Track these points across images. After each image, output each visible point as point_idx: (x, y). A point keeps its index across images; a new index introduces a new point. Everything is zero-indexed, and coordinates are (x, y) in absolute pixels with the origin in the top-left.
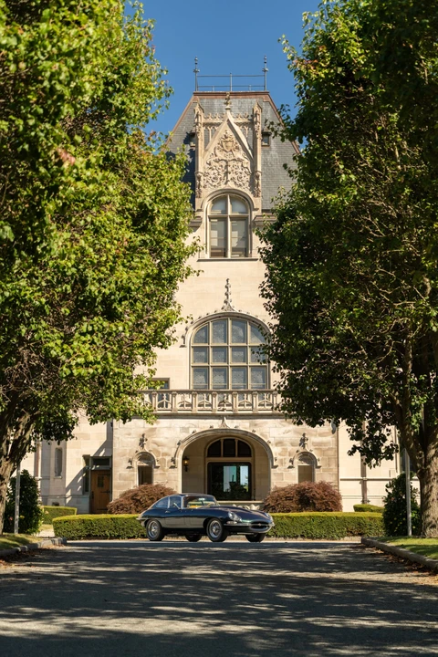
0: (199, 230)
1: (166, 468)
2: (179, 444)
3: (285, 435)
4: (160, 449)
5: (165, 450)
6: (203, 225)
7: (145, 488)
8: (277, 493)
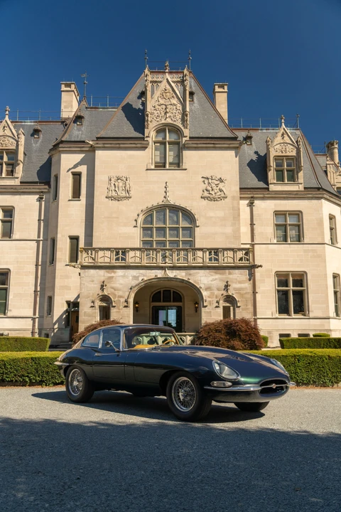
0: (147, 150)
1: (121, 307)
2: (131, 289)
3: (213, 283)
4: (116, 293)
5: (120, 293)
6: (150, 146)
7: (104, 323)
8: (207, 328)
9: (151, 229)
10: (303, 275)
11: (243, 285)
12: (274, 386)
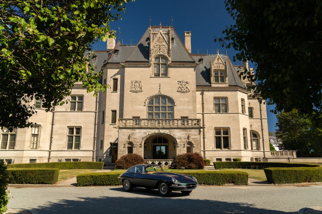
0: (150, 67)
2: (143, 138)
3: (182, 135)
4: (136, 140)
5: (138, 141)
6: (152, 66)
8: (179, 157)
9: (152, 107)
10: (228, 129)
11: (196, 137)
12: (191, 186)
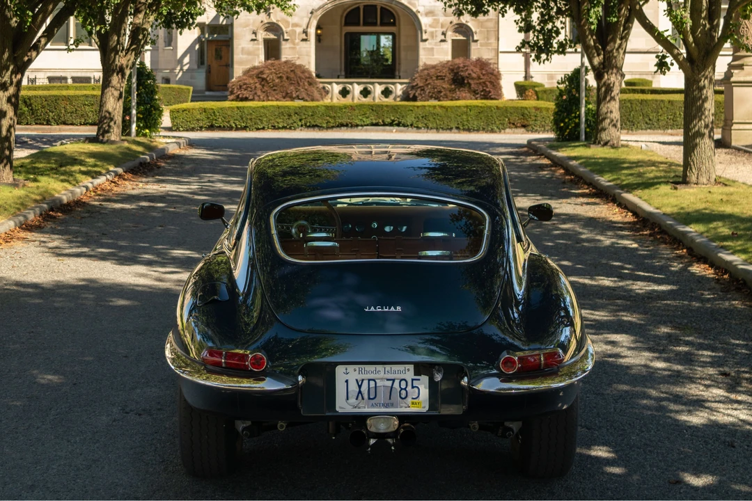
1: (297, 41)
2: (312, 13)
3: (438, 3)
4: (290, 19)
5: (296, 20)
7: (272, 65)
8: (426, 72)
